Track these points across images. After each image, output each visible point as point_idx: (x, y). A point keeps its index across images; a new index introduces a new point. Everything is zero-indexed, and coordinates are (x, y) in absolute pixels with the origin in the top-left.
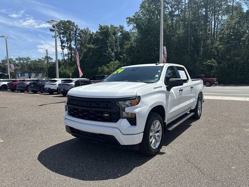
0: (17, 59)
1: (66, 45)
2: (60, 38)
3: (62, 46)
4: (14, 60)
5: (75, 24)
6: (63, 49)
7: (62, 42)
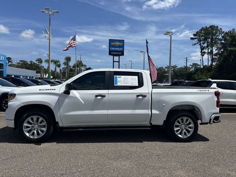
0: (166, 68)
1: (206, 51)
2: (200, 44)
3: (201, 52)
4: (164, 68)
5: (219, 28)
6: (203, 55)
7: (202, 48)
